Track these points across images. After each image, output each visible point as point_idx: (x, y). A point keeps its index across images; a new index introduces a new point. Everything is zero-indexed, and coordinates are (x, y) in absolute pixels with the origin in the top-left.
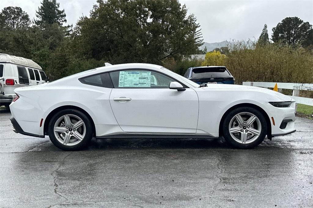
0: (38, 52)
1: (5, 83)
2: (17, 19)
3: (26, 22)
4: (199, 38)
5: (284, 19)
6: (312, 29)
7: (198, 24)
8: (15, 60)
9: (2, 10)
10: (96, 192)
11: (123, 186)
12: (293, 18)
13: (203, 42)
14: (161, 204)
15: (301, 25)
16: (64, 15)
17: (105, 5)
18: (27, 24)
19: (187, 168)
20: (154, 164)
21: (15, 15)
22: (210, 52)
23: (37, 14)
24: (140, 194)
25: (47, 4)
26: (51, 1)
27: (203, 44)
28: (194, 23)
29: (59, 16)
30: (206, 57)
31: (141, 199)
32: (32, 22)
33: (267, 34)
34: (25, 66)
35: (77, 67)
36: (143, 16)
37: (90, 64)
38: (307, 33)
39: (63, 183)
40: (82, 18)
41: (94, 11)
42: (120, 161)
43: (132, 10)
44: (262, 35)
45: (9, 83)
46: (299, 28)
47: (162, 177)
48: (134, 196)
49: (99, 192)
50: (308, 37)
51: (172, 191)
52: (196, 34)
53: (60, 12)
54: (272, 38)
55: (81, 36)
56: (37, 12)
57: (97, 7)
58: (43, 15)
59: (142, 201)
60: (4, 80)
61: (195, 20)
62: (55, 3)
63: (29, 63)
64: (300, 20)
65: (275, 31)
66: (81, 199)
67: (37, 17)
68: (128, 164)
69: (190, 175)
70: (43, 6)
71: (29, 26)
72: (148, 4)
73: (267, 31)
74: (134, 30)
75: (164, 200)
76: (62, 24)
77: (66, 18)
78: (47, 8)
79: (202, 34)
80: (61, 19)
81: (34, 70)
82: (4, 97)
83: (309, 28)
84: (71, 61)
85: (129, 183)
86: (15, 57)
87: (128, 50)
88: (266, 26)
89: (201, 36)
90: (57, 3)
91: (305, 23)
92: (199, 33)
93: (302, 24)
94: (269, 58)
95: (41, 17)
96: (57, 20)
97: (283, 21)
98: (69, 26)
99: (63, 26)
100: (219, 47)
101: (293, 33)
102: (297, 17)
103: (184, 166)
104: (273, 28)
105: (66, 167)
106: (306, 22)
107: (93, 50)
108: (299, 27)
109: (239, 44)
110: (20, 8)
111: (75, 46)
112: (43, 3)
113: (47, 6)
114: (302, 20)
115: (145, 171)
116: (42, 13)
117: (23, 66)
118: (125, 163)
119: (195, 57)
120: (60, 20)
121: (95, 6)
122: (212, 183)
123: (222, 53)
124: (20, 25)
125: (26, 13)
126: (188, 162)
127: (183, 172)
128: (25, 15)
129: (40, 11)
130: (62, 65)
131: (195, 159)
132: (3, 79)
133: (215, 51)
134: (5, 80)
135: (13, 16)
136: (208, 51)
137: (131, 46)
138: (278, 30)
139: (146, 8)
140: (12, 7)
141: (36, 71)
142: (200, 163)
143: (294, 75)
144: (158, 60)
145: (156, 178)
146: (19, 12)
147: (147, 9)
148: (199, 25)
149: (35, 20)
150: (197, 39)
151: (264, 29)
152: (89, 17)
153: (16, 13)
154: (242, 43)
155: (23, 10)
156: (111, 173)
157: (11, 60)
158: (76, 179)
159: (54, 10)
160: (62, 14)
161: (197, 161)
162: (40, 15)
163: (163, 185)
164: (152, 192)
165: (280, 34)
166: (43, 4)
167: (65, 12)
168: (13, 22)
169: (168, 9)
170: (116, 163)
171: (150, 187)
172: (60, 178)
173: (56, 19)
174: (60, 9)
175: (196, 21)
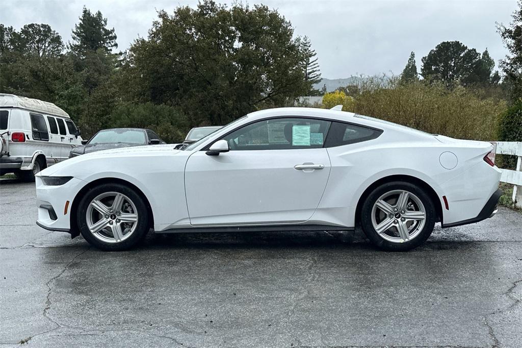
0: (66, 92)
1: (10, 139)
2: (44, 42)
3: (58, 47)
4: (315, 72)
5: (440, 44)
6: (480, 60)
7: (313, 51)
8: (27, 103)
9: (22, 29)
10: (109, 314)
11: (154, 304)
12: (452, 42)
13: (321, 77)
14: (207, 334)
15: (464, 53)
16: (114, 37)
17: (171, 22)
18: (58, 50)
19: (261, 274)
20: (212, 266)
21: (40, 37)
22: (330, 93)
23: (74, 35)
24: (178, 317)
25: (89, 20)
26: (95, 16)
27: (320, 81)
28: (308, 49)
29: (106, 38)
30: (323, 101)
31: (176, 325)
32: (65, 46)
33: (415, 67)
34: (44, 113)
35: (124, 114)
36: (227, 38)
37: (144, 111)
38: (472, 65)
39: (61, 299)
40: (138, 42)
41: (154, 30)
42: (160, 262)
43: (211, 29)
44: (407, 67)
45: (17, 138)
46: (462, 57)
47: (218, 288)
48: (166, 321)
49: (113, 313)
50: (474, 72)
51: (228, 312)
52: (310, 65)
53: (108, 32)
54: (421, 73)
55: (135, 69)
56: (73, 32)
57: (159, 24)
58: (83, 36)
59: (178, 328)
60: (8, 135)
61: (308, 45)
62: (100, 19)
63: (49, 109)
64: (462, 45)
65: (426, 63)
66: (81, 326)
67: (74, 39)
68: (172, 267)
69: (262, 286)
70: (82, 23)
71: (61, 53)
72: (235, 20)
73: (415, 62)
74: (214, 59)
75: (212, 327)
76: (111, 50)
77: (117, 41)
78: (88, 26)
79: (318, 66)
80: (110, 43)
81: (57, 119)
82: (9, 160)
83: (476, 58)
84: (116, 105)
85: (165, 299)
86: (26, 99)
87: (205, 88)
88: (413, 55)
89: (317, 69)
90: (103, 19)
91: (470, 51)
92: (315, 64)
93: (466, 51)
94: (413, 102)
95: (79, 40)
96: (104, 43)
97: (438, 47)
98: (121, 54)
99: (113, 53)
100: (345, 86)
101: (453, 65)
102: (459, 42)
103: (257, 270)
104: (424, 58)
105: (73, 272)
106: (472, 49)
107: (154, 88)
108: (461, 55)
109: (370, 81)
110: (47, 25)
111: (126, 83)
112: (82, 18)
113: (88, 23)
114: (465, 46)
115: (195, 279)
116: (81, 34)
117: (39, 112)
118: (169, 265)
119: (305, 100)
120: (107, 43)
121: (155, 23)
122: (295, 297)
123: (347, 94)
124: (49, 50)
125: (57, 33)
126: (265, 263)
127: (254, 279)
128: (55, 36)
129: (79, 30)
130: (103, 111)
131: (278, 258)
132: (8, 133)
133: (338, 91)
134: (11, 134)
135: (38, 38)
136: (328, 91)
137: (209, 83)
138: (430, 61)
139: (232, 26)
140: (36, 24)
141: (60, 121)
142: (283, 265)
143: (450, 128)
144: (250, 105)
145: (210, 290)
146: (47, 32)
147: (234, 28)
148: (314, 53)
149: (70, 44)
150: (312, 74)
151: (410, 59)
152: (147, 39)
153: (42, 33)
154: (375, 79)
155: (53, 29)
156: (141, 282)
157: (20, 104)
158: (83, 293)
159: (100, 29)
160: (111, 35)
161: (280, 262)
162: (78, 36)
163: (216, 302)
164: (197, 314)
165: (433, 67)
166: (83, 21)
167: (116, 33)
168: (38, 47)
169: (265, 28)
170: (153, 266)
171: (196, 305)
172: (58, 290)
173: (102, 42)
174: (108, 27)
175: (310, 46)
